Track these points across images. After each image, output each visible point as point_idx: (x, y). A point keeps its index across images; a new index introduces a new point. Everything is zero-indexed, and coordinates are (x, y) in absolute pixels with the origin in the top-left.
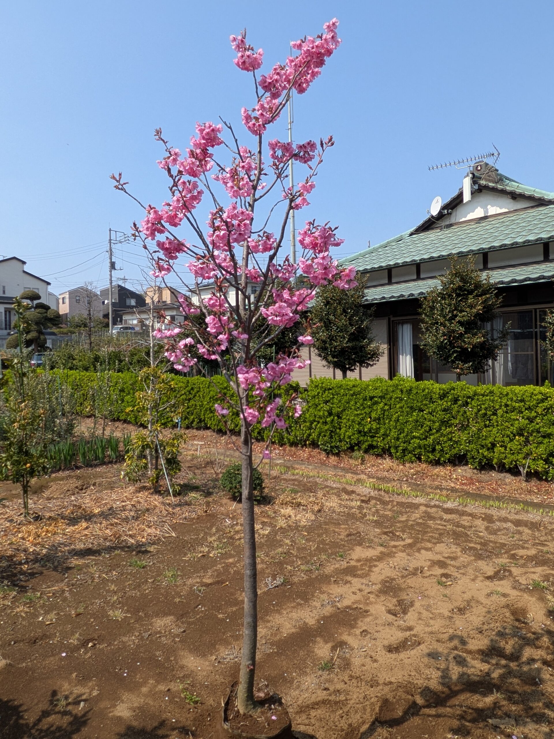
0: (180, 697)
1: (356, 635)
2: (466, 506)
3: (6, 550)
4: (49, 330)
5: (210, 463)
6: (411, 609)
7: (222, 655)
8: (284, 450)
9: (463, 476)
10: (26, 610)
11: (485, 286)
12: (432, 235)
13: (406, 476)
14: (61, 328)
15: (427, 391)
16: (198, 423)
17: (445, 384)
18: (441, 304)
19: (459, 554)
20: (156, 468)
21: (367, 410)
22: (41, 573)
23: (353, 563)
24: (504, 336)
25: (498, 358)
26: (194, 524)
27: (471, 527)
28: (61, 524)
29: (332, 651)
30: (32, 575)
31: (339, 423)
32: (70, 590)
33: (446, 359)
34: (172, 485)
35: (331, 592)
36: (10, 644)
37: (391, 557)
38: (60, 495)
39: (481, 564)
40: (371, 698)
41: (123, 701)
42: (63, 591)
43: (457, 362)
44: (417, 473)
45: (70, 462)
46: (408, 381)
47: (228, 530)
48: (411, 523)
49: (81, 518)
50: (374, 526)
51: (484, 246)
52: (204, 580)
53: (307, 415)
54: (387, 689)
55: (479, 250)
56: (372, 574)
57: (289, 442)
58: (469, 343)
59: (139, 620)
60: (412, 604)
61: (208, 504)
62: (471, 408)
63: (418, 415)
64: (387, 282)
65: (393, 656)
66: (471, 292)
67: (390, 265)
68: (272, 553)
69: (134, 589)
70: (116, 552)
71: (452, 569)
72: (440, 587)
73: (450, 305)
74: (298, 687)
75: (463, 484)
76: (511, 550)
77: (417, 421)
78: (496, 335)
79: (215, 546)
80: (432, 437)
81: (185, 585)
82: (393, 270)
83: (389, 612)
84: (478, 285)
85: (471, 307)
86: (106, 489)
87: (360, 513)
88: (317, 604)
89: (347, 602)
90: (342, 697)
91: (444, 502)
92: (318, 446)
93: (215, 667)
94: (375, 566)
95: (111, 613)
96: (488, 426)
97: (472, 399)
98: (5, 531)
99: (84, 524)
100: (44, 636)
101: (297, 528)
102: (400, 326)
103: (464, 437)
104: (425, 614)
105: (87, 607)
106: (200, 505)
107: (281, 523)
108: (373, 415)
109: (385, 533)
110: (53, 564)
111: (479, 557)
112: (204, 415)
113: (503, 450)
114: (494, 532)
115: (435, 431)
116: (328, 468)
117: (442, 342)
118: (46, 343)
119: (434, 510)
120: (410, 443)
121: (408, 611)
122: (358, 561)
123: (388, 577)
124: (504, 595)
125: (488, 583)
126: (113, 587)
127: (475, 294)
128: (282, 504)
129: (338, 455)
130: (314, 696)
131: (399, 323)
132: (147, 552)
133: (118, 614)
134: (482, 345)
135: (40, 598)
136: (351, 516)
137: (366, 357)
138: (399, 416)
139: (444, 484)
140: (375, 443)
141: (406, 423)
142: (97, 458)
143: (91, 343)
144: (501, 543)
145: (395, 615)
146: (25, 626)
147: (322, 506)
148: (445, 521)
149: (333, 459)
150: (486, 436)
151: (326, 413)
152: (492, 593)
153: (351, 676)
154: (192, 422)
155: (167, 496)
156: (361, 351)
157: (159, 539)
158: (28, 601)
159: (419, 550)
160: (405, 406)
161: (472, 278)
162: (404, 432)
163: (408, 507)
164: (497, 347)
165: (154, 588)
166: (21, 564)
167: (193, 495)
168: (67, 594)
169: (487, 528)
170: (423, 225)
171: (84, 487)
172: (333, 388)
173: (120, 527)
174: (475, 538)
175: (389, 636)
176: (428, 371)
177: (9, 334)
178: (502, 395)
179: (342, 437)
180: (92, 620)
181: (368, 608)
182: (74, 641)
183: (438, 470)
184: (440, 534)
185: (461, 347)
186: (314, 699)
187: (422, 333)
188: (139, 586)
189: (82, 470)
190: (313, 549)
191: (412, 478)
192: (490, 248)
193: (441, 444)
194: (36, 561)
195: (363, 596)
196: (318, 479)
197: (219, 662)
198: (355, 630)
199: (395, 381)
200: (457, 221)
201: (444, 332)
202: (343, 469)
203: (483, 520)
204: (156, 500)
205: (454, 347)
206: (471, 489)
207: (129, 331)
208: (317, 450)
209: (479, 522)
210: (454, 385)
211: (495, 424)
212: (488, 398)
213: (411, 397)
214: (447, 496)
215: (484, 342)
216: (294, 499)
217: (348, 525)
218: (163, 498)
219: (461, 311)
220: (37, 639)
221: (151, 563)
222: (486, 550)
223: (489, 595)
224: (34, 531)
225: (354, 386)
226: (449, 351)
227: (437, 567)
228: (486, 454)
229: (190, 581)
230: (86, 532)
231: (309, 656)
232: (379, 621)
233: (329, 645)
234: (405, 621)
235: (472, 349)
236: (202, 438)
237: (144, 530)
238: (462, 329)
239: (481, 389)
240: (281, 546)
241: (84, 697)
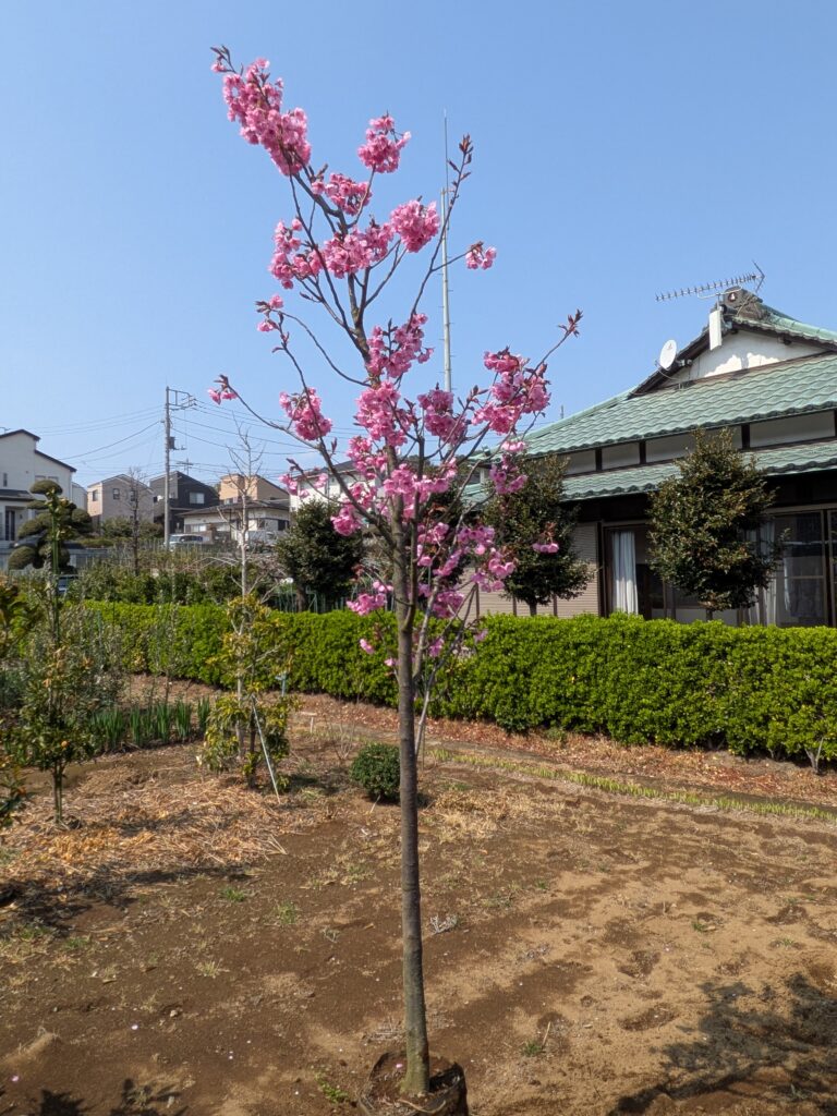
0: (316, 1092)
1: (574, 1004)
2: (729, 811)
3: (33, 872)
4: (72, 541)
5: (332, 744)
6: (655, 966)
7: (373, 1030)
8: (442, 726)
9: (721, 767)
10: (71, 961)
11: (749, 476)
12: (663, 398)
13: (632, 766)
14: (92, 537)
15: (662, 634)
16: (307, 683)
17: (690, 624)
18: (681, 502)
19: (723, 884)
20: (252, 751)
21: (571, 664)
22: (89, 907)
23: (561, 896)
24: (778, 551)
25: (769, 585)
26: (312, 836)
27: (739, 843)
28: (112, 835)
29: (539, 1027)
30: (76, 910)
31: (527, 684)
32: (134, 932)
33: (690, 586)
34: (278, 777)
35: (531, 939)
36: (51, 1012)
37: (619, 888)
38: (104, 790)
39: (758, 899)
40: (605, 1096)
41: (231, 1096)
42: (124, 934)
43: (707, 591)
44: (649, 761)
45: (118, 740)
46: (632, 620)
47: (365, 845)
48: (644, 837)
49: (141, 826)
50: (588, 842)
51: (744, 415)
52: (336, 920)
53: (477, 672)
54: (628, 1083)
55: (736, 420)
56: (592, 913)
57: (449, 713)
58: (726, 562)
59: (242, 977)
60: (656, 958)
61: (332, 806)
62: (732, 661)
63: (649, 672)
64: (594, 468)
65: (634, 1034)
66: (727, 484)
67: (599, 443)
68: (436, 880)
69: (231, 932)
70: (198, 876)
71: (714, 906)
72: (697, 933)
73: (695, 504)
74: (493, 1079)
75: (721, 779)
76: (802, 879)
77: (648, 681)
78: (765, 549)
79: (348, 869)
80: (671, 706)
81: (307, 926)
82: (604, 451)
83: (623, 970)
84: (738, 474)
85: (728, 506)
86: (174, 782)
87: (566, 821)
88: (513, 958)
89: (556, 955)
90: (561, 1095)
91: (695, 805)
92: (493, 720)
93: (364, 1048)
94: (596, 901)
95: (199, 967)
96: (758, 690)
97: (732, 648)
98: (28, 843)
99: (147, 835)
100: (102, 1001)
101: (470, 842)
102: (616, 536)
103: (721, 705)
104: (678, 973)
105: (162, 958)
106: (320, 807)
107: (447, 835)
108: (580, 672)
109: (607, 852)
110: (105, 893)
111: (754, 889)
112: (317, 671)
113: (781, 725)
114: (776, 852)
115: (675, 696)
116: (511, 754)
117: (684, 560)
118: (68, 560)
119: (679, 817)
120: (637, 715)
121: (652, 968)
122: (569, 892)
123: (616, 918)
124: (797, 946)
125: (770, 927)
126: (199, 929)
127: (733, 487)
128: (446, 807)
129: (524, 733)
130: (518, 1092)
131: (614, 532)
132: (244, 877)
133: (211, 969)
134: (745, 565)
135: (90, 943)
136: (552, 826)
137: (566, 582)
138: (619, 674)
139: (692, 778)
140: (582, 715)
141: (631, 682)
142: (157, 735)
143: (137, 561)
144: (787, 869)
145: (631, 974)
146: (71, 985)
147: (507, 810)
148: (698, 834)
149: (517, 740)
150: (755, 705)
151: (506, 669)
152: (778, 943)
153: (571, 1064)
154: (298, 682)
155: (269, 793)
156: (559, 574)
157: (261, 858)
158: (73, 948)
159: (661, 878)
160: (629, 658)
161: (728, 463)
162: (627, 697)
163: (638, 813)
164: (768, 567)
165: (261, 931)
166: (56, 893)
167: (308, 791)
168: (130, 939)
169: (763, 846)
170: (649, 382)
171: (140, 780)
172: (516, 629)
173: (200, 839)
174: (745, 861)
175: (625, 1006)
176: (659, 605)
177: (12, 547)
178: (778, 642)
179: (531, 706)
180: (172, 977)
181: (589, 964)
182: (148, 1007)
183: (681, 757)
184: (692, 854)
185: (713, 568)
186: (517, 1097)
187: (653, 546)
188: (238, 928)
189: (135, 753)
190: (497, 874)
191: (641, 770)
192: (752, 418)
193: (685, 717)
194: (78, 888)
195: (581, 946)
196: (497, 770)
197: (370, 1041)
198: (572, 996)
199: (612, 620)
200: (700, 377)
201: (687, 545)
202: (534, 755)
203: (757, 832)
204: (253, 799)
205: (703, 568)
206: (733, 786)
207: (195, 542)
208: (493, 726)
209: (750, 836)
210: (703, 625)
211: (769, 685)
212: (758, 645)
213: (637, 644)
214: (698, 796)
215: (749, 559)
216: (464, 799)
217: (548, 838)
218: (263, 796)
219: (713, 513)
220: (92, 1004)
221: (253, 894)
222: (764, 879)
223: (773, 946)
224: (73, 844)
225: (549, 627)
226: (695, 574)
227: (690, 904)
228: (755, 731)
229: (314, 921)
230: (150, 846)
231: (505, 1034)
232: (608, 984)
233: (535, 1019)
234: (646, 984)
235: (730, 571)
236: (313, 707)
237: (237, 845)
238: (714, 541)
239: (747, 631)
240: (448, 870)
241: (173, 1090)
